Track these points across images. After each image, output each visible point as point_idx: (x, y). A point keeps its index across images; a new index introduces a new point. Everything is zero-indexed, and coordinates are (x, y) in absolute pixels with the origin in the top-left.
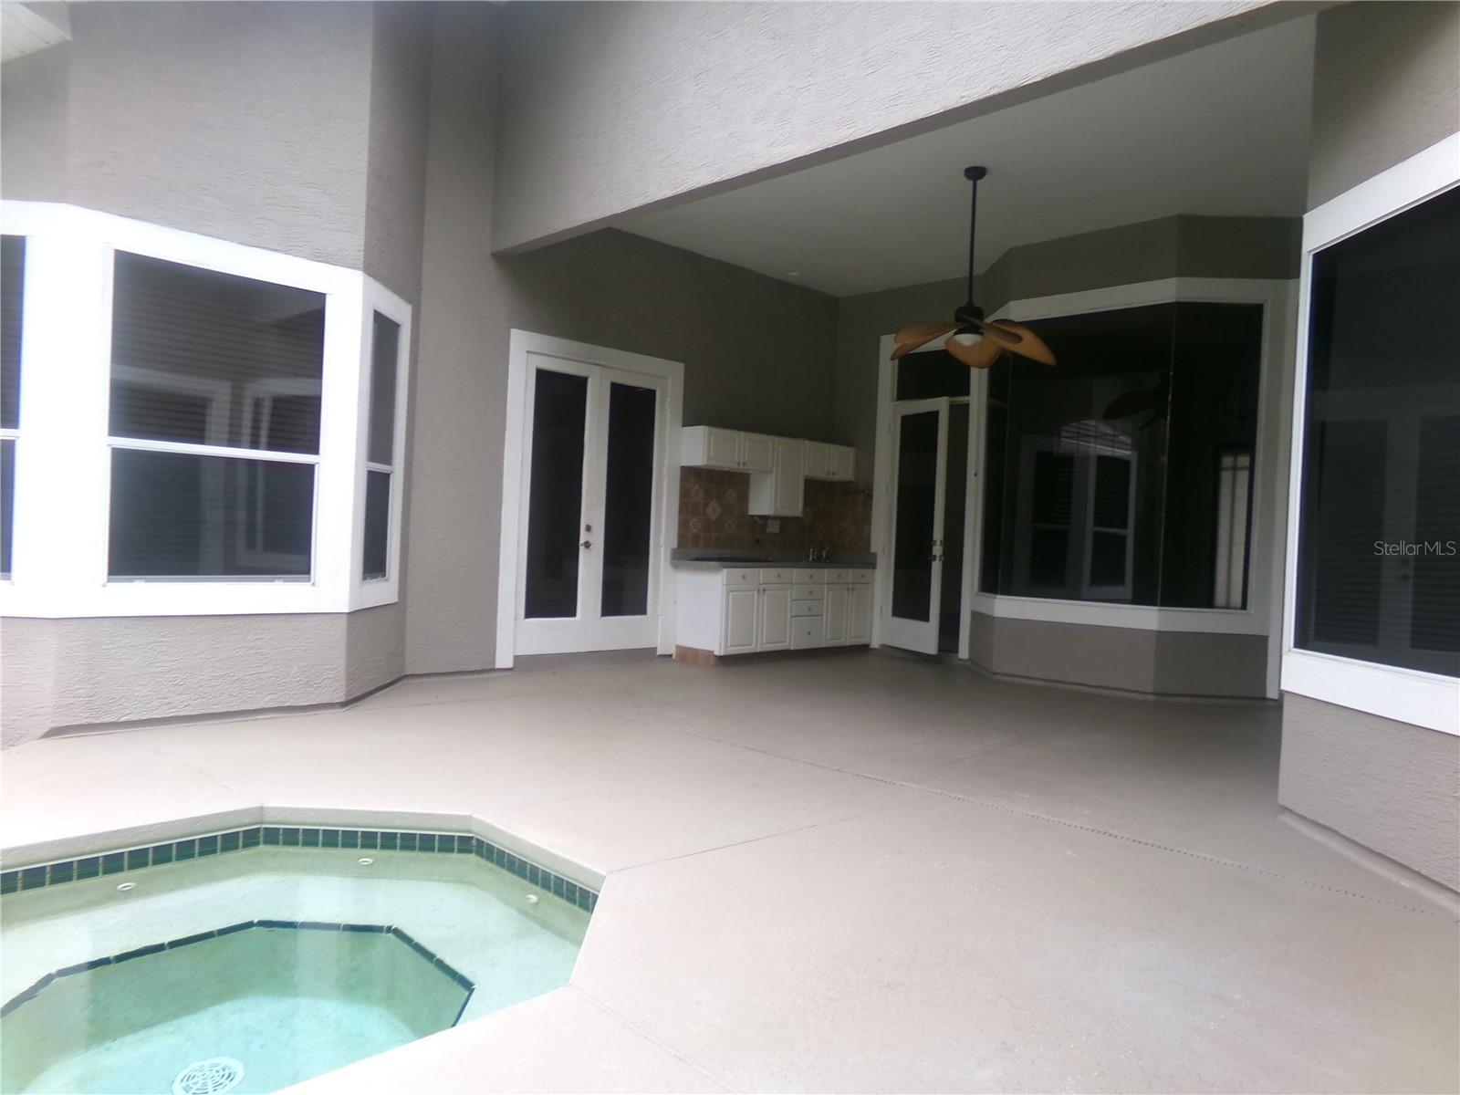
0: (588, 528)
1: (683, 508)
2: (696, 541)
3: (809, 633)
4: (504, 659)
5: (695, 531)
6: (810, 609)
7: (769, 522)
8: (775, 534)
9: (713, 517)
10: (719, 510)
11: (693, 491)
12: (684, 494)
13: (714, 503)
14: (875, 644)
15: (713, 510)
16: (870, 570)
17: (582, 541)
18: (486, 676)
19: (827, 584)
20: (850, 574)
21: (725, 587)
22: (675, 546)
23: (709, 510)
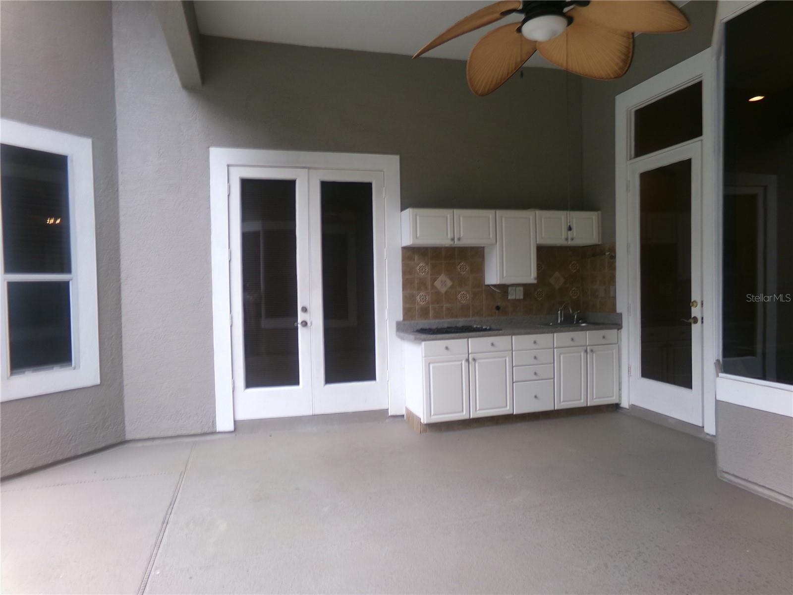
0: (305, 310)
1: (407, 283)
2: (424, 312)
3: (536, 397)
4: (224, 423)
5: (422, 303)
6: (535, 374)
7: (510, 289)
8: (519, 300)
9: (443, 290)
10: (449, 283)
11: (418, 267)
12: (407, 272)
13: (443, 277)
14: (625, 404)
15: (443, 283)
16: (615, 331)
17: (300, 320)
18: (209, 438)
19: (556, 348)
20: (587, 336)
21: (423, 359)
22: (401, 318)
23: (437, 284)
